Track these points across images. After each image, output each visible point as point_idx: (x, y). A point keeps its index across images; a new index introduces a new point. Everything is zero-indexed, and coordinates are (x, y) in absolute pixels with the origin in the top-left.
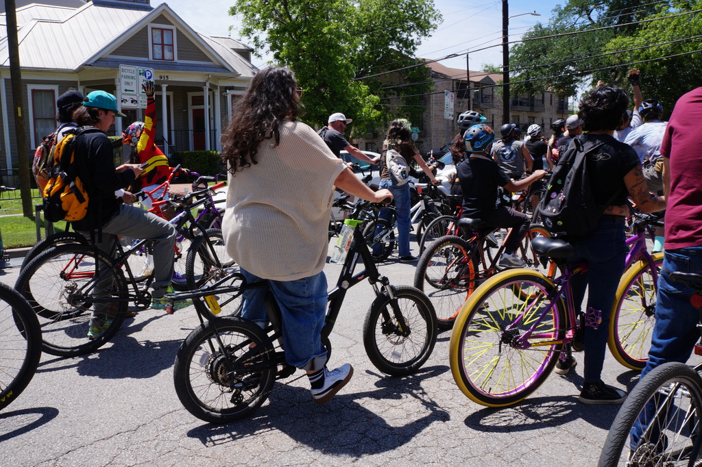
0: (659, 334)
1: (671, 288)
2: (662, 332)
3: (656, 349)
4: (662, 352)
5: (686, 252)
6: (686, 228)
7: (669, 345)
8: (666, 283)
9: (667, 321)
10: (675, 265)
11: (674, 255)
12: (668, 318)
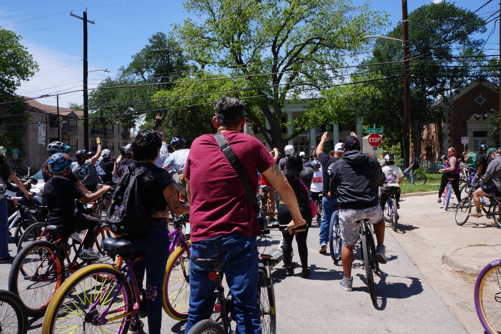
0: (193, 299)
1: (198, 267)
2: (195, 297)
3: (192, 310)
4: (196, 311)
5: (204, 243)
6: (203, 227)
7: (200, 306)
8: (194, 265)
9: (197, 290)
10: (198, 252)
11: (197, 245)
12: (198, 288)
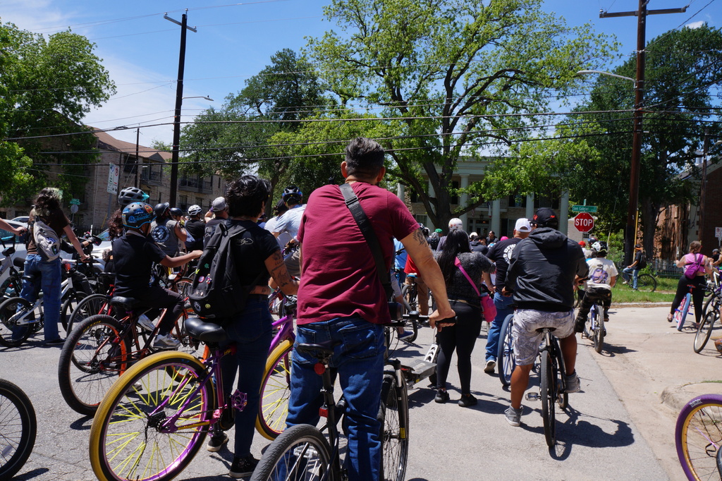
0: (294, 401)
1: (302, 359)
2: (296, 399)
3: (292, 416)
4: (297, 418)
5: (313, 327)
6: (313, 305)
7: (302, 411)
8: (298, 355)
9: (299, 390)
10: (305, 338)
11: (304, 330)
12: (300, 386)
